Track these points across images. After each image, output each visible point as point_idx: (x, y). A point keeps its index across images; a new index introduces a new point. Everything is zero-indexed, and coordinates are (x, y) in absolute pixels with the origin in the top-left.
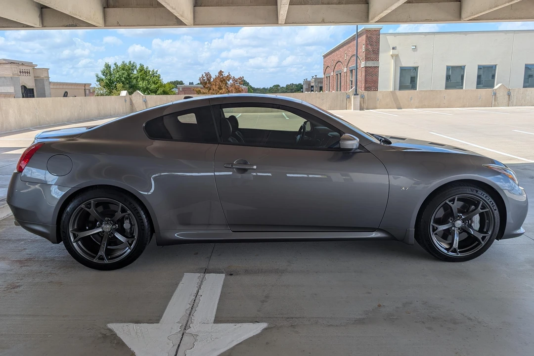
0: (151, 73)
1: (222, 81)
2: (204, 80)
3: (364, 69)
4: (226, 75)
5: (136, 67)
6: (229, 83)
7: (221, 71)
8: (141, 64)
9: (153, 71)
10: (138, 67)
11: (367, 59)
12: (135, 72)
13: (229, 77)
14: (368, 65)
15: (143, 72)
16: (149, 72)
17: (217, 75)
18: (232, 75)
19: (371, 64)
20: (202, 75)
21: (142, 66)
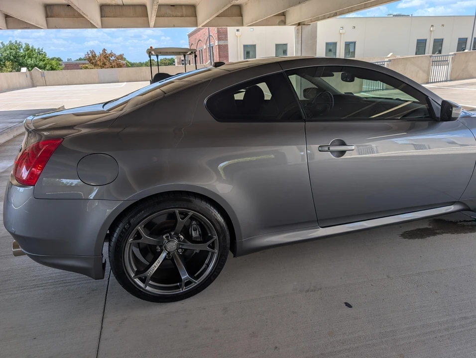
0: (36, 51)
1: (105, 58)
2: (90, 57)
3: (217, 47)
4: (109, 53)
5: (22, 47)
6: (111, 59)
7: (104, 49)
8: (26, 43)
9: (39, 49)
10: (24, 46)
11: (219, 39)
12: (22, 51)
13: (111, 55)
14: (220, 44)
15: (30, 50)
16: (35, 51)
17: (101, 52)
18: (114, 52)
19: (222, 43)
20: (88, 53)
21: (27, 45)
